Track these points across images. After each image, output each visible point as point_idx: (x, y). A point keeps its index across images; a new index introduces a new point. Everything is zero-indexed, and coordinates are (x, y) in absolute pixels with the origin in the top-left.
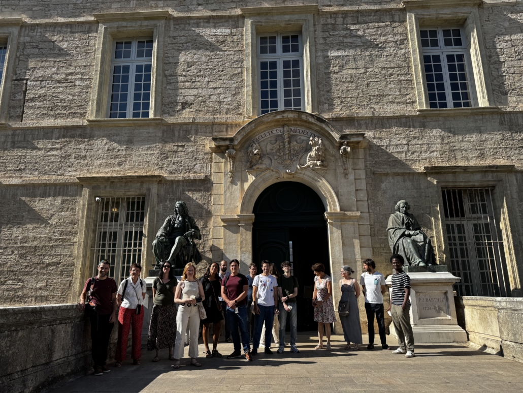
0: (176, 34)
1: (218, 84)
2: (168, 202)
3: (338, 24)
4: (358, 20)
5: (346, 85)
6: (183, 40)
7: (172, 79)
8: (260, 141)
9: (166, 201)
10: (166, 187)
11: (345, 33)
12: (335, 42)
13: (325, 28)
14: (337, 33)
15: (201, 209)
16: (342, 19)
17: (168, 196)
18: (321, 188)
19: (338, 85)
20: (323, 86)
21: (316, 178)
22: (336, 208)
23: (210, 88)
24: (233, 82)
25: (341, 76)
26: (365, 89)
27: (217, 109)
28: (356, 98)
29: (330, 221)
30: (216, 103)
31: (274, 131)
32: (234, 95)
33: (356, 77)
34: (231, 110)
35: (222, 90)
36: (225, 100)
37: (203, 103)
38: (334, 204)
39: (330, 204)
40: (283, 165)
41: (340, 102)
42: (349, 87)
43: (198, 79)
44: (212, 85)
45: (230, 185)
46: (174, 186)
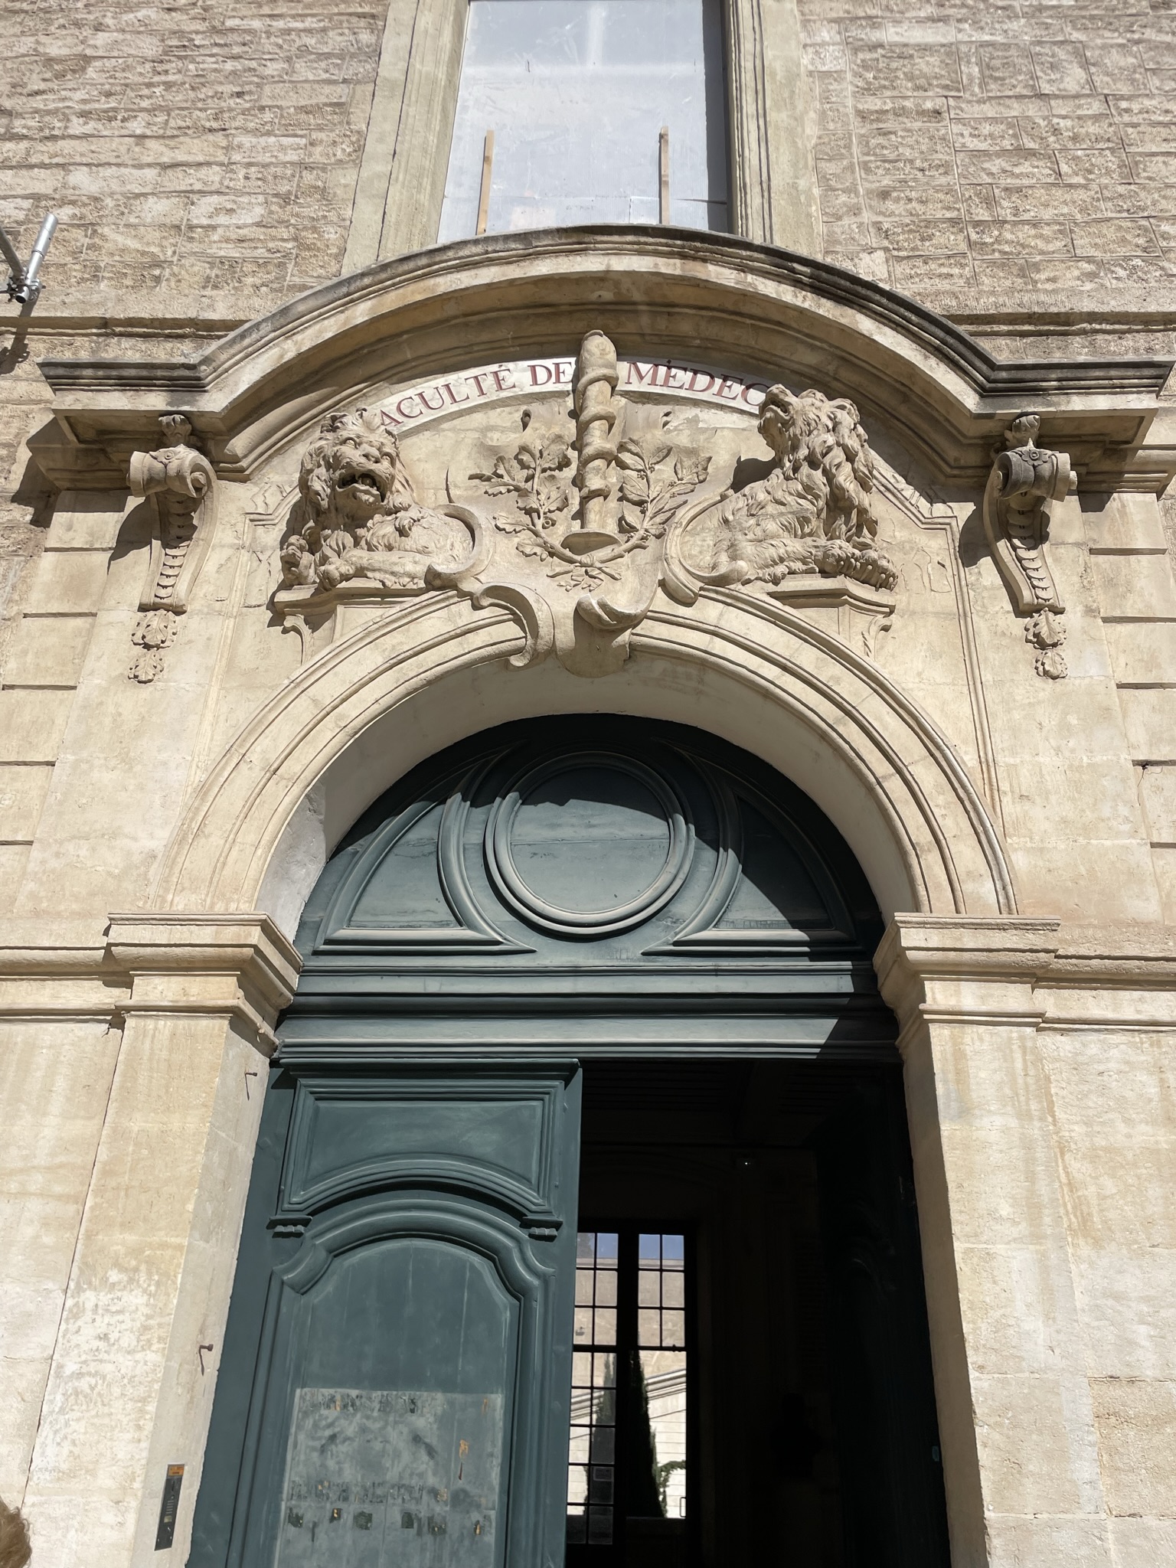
1: (194, 149)
5: (996, 165)
8: (411, 424)
18: (851, 732)
19: (946, 168)
20: (851, 168)
21: (808, 657)
22: (986, 889)
23: (140, 166)
24: (286, 141)
25: (956, 128)
26: (1121, 189)
27: (158, 264)
28: (1066, 228)
29: (938, 994)
30: (155, 235)
31: (518, 375)
32: (286, 199)
33: (1056, 131)
34: (248, 267)
35: (214, 175)
36: (222, 219)
37: (78, 234)
38: (966, 854)
39: (932, 861)
40: (559, 566)
41: (963, 247)
42: (1017, 176)
43: (77, 126)
44: (156, 150)
45: (130, 699)
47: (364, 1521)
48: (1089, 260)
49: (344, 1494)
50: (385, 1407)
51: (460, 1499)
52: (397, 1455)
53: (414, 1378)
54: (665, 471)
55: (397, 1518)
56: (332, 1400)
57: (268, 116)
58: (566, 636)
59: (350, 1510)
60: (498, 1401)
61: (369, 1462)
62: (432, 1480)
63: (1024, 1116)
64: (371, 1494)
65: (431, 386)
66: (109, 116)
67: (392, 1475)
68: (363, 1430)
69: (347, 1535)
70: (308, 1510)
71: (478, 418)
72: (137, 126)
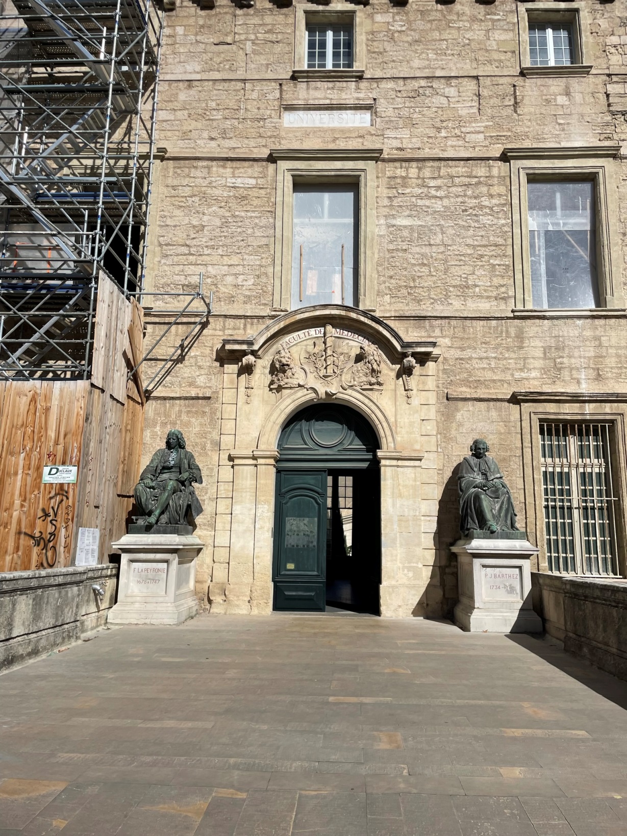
0: (175, 183)
1: (235, 260)
2: (158, 428)
3: (410, 178)
4: (439, 172)
5: (417, 268)
6: (187, 191)
7: (170, 250)
8: (292, 344)
9: (155, 426)
10: (156, 406)
11: (420, 191)
12: (405, 204)
13: (392, 183)
14: (408, 191)
15: (204, 440)
16: (417, 170)
17: (159, 419)
18: (373, 416)
19: (405, 269)
20: (384, 269)
21: (366, 401)
22: (392, 445)
23: (223, 265)
24: (256, 257)
25: (410, 256)
26: (443, 277)
27: (233, 297)
28: (429, 289)
29: (383, 462)
30: (231, 288)
31: (312, 331)
32: (258, 277)
33: (432, 257)
34: (253, 298)
35: (240, 268)
36: (245, 283)
37: (213, 287)
38: (390, 439)
39: (384, 439)
40: (322, 381)
41: (407, 294)
42: (421, 272)
43: (206, 251)
44: (226, 260)
45: (247, 407)
46: (168, 405)
47: (298, 535)
48: (433, 299)
49: (295, 531)
50: (299, 520)
51: (311, 532)
52: (302, 526)
53: (304, 516)
54: (342, 357)
55: (302, 534)
56: (292, 519)
57: (250, 248)
58: (324, 396)
59: (296, 533)
60: (316, 519)
61: (298, 527)
62: (307, 529)
63: (394, 480)
64: (299, 531)
65: (295, 335)
66: (213, 247)
67: (301, 529)
68: (297, 523)
69: (295, 536)
70: (290, 533)
71: (305, 343)
72: (220, 251)
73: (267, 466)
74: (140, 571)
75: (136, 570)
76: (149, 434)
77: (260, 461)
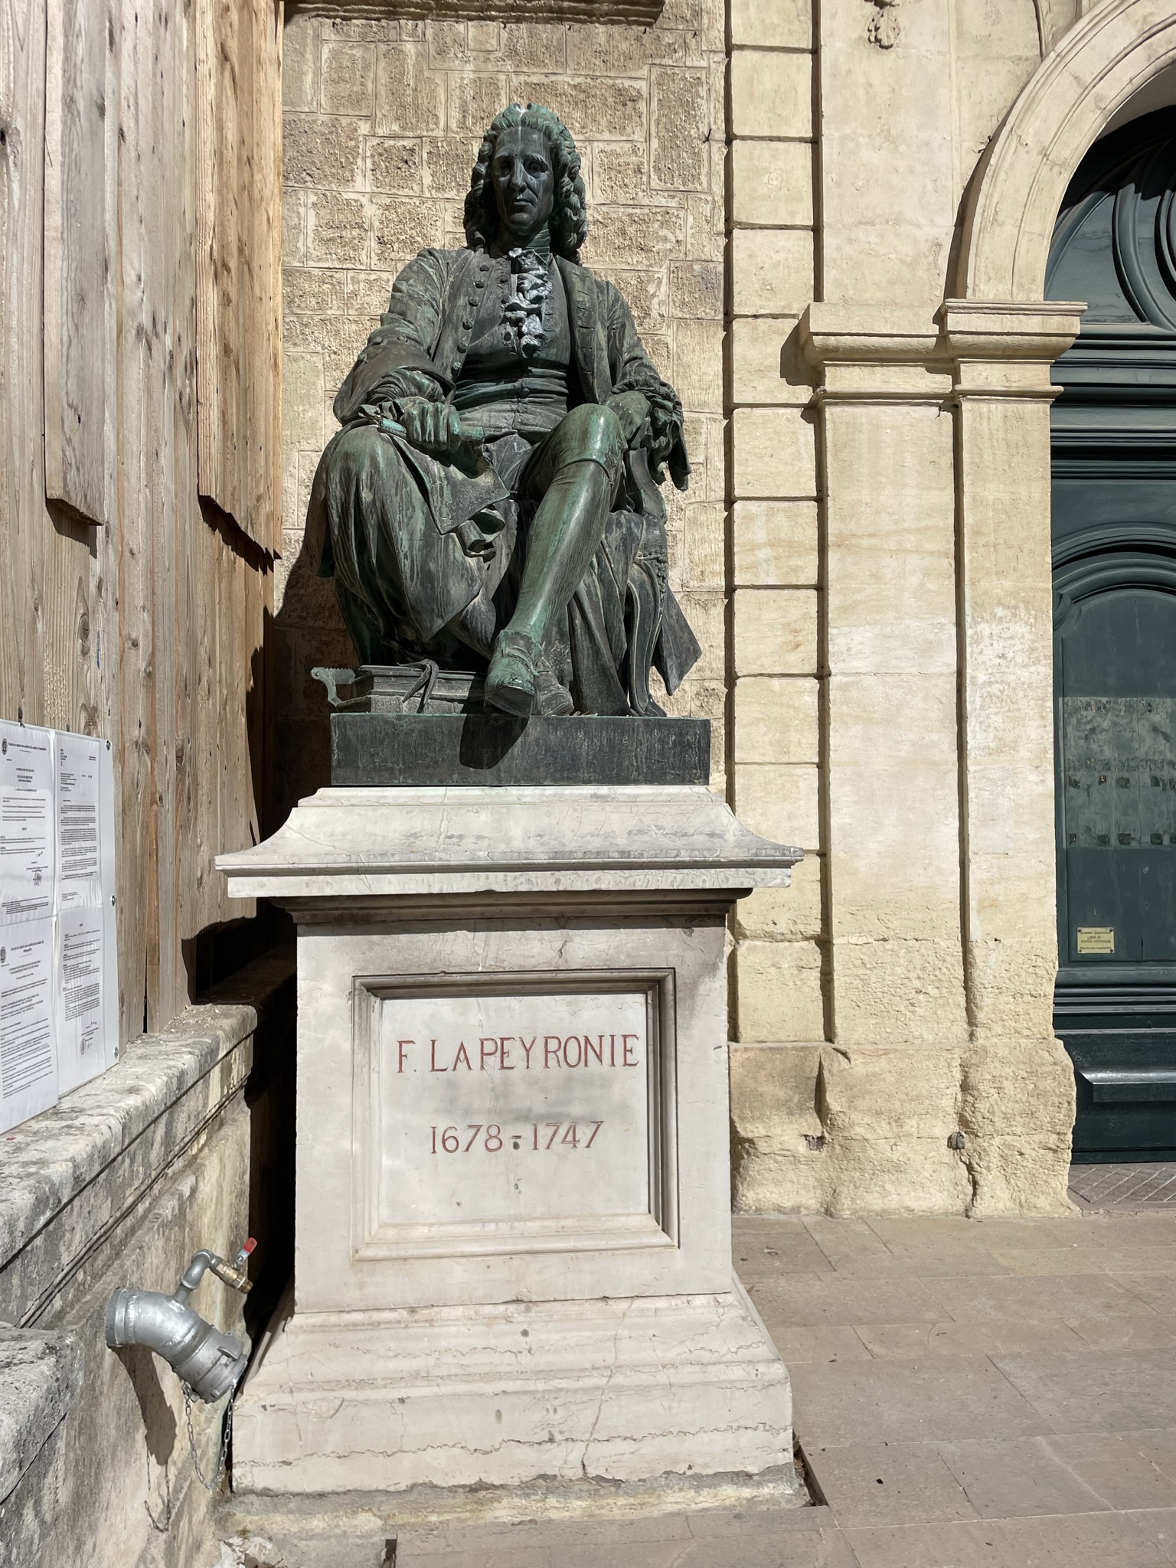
2: (362, 185)
9: (344, 173)
10: (335, 54)
15: (636, 259)
17: (364, 128)
45: (875, 67)
46: (410, 48)
47: (1124, 783)
49: (1107, 766)
50: (1129, 708)
52: (1142, 740)
55: (1148, 781)
56: (1089, 704)
59: (1113, 777)
61: (1122, 745)
62: (1169, 756)
64: (1127, 766)
67: (1141, 752)
68: (1115, 724)
69: (1113, 793)
73: (1012, 407)
74: (445, 1059)
75: (418, 1054)
76: (312, 221)
77: (974, 375)
